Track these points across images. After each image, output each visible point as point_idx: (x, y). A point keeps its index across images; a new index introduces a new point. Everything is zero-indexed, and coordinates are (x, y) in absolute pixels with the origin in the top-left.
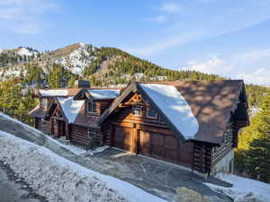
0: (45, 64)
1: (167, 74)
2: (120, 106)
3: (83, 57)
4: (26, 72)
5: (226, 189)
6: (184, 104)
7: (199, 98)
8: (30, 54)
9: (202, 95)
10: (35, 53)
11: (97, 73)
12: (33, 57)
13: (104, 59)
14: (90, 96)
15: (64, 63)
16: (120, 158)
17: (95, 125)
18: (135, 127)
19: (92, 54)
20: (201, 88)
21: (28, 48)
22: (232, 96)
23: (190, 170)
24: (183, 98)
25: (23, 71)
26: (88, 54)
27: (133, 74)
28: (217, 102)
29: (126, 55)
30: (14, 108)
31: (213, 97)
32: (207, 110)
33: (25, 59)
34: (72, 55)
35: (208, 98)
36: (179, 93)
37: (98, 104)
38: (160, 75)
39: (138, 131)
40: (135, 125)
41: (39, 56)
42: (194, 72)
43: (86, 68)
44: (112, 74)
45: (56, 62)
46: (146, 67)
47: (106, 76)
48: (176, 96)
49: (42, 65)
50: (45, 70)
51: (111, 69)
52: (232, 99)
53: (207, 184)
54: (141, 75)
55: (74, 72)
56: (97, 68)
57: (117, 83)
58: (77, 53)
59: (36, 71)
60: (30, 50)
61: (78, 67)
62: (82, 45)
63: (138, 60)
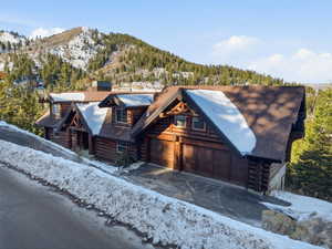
0: (37, 54)
1: (193, 69)
2: (161, 116)
3: (87, 46)
4: (11, 65)
5: (287, 208)
6: (236, 113)
7: (252, 107)
8: (15, 41)
9: (256, 103)
10: (23, 40)
11: (106, 67)
12: (20, 45)
13: (113, 48)
14: (121, 102)
15: (61, 53)
16: (161, 175)
17: (127, 138)
18: (178, 140)
19: (98, 42)
20: (254, 95)
21: (12, 33)
22: (290, 105)
23: (243, 188)
24: (233, 106)
25: (7, 63)
26: (92, 42)
27: (151, 70)
28: (273, 111)
29: (142, 44)
30: (11, 114)
31: (269, 105)
32: (262, 121)
33: (10, 48)
34: (71, 43)
35: (263, 107)
36: (228, 100)
37: (129, 112)
38: (184, 70)
39: (182, 144)
40: (178, 138)
41: (27, 43)
42: (227, 67)
43: (91, 61)
44: (124, 69)
45: (52, 52)
46: (168, 60)
47: (118, 72)
48: (224, 104)
49: (33, 56)
50: (37, 63)
51: (124, 63)
52: (291, 109)
53: (265, 203)
54: (162, 70)
55: (75, 65)
56: (106, 61)
57: (132, 81)
58: (78, 40)
59: (24, 63)
60: (16, 35)
61: (80, 59)
62: (85, 29)
63: (157, 50)
